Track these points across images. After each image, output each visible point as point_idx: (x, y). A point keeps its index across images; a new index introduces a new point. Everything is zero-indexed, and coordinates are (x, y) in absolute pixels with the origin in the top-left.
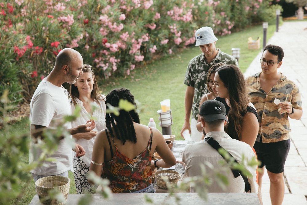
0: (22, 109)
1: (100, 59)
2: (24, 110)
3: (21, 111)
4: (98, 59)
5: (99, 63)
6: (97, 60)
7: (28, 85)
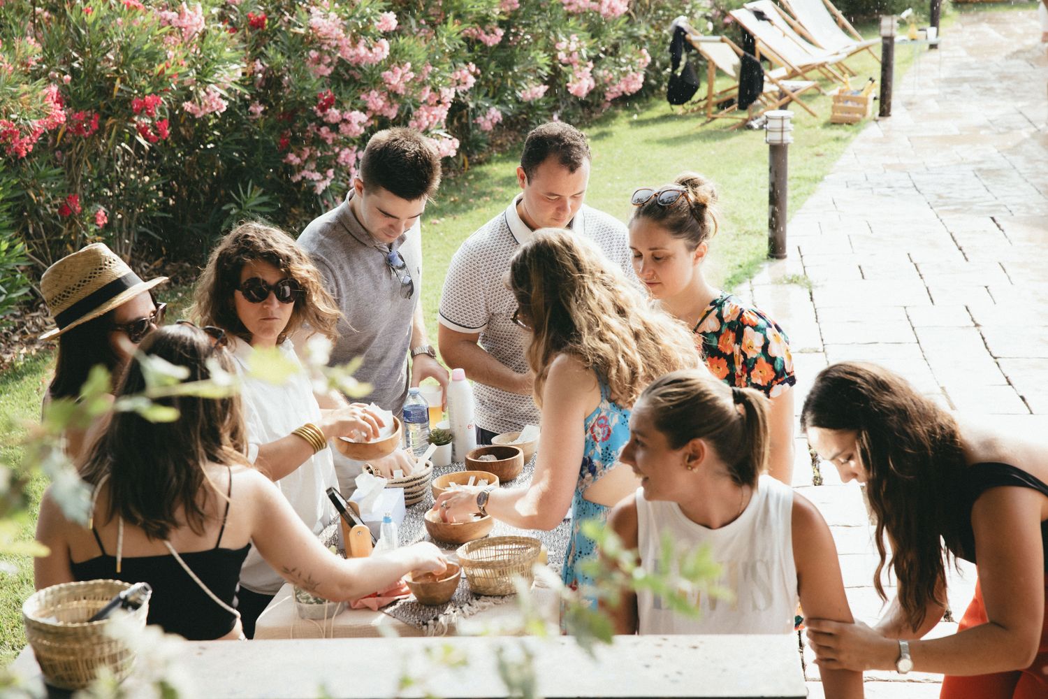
0: (30, 324)
1: (307, 152)
2: (34, 329)
3: (24, 333)
4: (298, 156)
5: (300, 168)
6: (293, 158)
7: (49, 242)
